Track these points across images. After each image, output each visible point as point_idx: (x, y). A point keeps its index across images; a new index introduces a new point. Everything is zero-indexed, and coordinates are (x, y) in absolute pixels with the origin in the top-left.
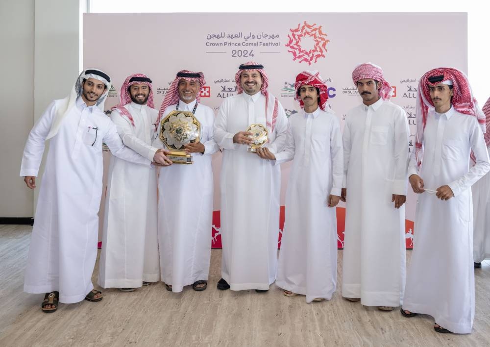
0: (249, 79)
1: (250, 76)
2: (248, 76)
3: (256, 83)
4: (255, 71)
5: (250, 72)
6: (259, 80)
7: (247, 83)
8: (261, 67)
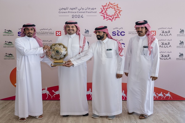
0: (70, 28)
1: (71, 27)
2: (70, 27)
3: (73, 30)
4: (73, 25)
5: (71, 25)
6: (75, 29)
7: (69, 30)
8: (76, 23)
